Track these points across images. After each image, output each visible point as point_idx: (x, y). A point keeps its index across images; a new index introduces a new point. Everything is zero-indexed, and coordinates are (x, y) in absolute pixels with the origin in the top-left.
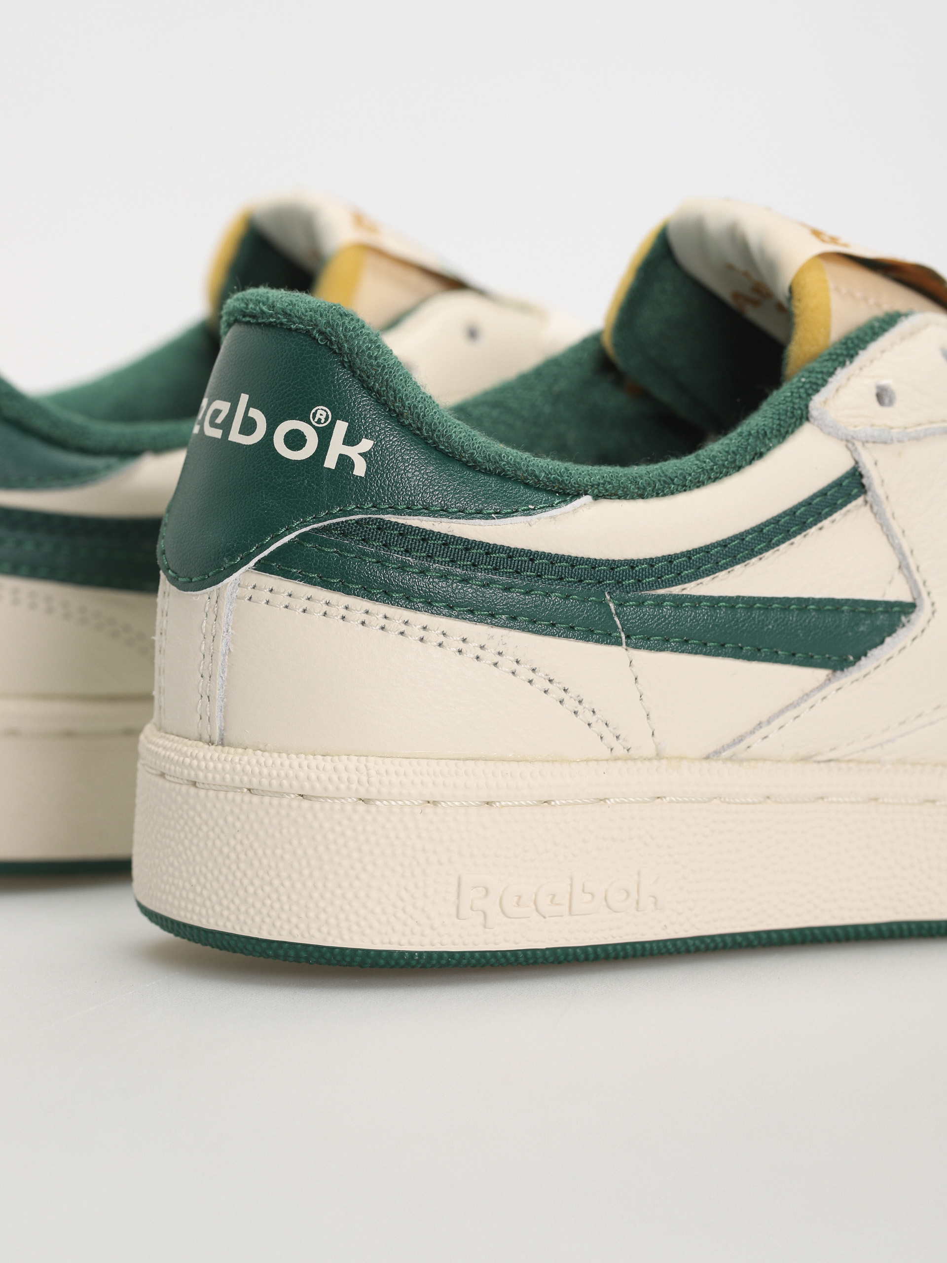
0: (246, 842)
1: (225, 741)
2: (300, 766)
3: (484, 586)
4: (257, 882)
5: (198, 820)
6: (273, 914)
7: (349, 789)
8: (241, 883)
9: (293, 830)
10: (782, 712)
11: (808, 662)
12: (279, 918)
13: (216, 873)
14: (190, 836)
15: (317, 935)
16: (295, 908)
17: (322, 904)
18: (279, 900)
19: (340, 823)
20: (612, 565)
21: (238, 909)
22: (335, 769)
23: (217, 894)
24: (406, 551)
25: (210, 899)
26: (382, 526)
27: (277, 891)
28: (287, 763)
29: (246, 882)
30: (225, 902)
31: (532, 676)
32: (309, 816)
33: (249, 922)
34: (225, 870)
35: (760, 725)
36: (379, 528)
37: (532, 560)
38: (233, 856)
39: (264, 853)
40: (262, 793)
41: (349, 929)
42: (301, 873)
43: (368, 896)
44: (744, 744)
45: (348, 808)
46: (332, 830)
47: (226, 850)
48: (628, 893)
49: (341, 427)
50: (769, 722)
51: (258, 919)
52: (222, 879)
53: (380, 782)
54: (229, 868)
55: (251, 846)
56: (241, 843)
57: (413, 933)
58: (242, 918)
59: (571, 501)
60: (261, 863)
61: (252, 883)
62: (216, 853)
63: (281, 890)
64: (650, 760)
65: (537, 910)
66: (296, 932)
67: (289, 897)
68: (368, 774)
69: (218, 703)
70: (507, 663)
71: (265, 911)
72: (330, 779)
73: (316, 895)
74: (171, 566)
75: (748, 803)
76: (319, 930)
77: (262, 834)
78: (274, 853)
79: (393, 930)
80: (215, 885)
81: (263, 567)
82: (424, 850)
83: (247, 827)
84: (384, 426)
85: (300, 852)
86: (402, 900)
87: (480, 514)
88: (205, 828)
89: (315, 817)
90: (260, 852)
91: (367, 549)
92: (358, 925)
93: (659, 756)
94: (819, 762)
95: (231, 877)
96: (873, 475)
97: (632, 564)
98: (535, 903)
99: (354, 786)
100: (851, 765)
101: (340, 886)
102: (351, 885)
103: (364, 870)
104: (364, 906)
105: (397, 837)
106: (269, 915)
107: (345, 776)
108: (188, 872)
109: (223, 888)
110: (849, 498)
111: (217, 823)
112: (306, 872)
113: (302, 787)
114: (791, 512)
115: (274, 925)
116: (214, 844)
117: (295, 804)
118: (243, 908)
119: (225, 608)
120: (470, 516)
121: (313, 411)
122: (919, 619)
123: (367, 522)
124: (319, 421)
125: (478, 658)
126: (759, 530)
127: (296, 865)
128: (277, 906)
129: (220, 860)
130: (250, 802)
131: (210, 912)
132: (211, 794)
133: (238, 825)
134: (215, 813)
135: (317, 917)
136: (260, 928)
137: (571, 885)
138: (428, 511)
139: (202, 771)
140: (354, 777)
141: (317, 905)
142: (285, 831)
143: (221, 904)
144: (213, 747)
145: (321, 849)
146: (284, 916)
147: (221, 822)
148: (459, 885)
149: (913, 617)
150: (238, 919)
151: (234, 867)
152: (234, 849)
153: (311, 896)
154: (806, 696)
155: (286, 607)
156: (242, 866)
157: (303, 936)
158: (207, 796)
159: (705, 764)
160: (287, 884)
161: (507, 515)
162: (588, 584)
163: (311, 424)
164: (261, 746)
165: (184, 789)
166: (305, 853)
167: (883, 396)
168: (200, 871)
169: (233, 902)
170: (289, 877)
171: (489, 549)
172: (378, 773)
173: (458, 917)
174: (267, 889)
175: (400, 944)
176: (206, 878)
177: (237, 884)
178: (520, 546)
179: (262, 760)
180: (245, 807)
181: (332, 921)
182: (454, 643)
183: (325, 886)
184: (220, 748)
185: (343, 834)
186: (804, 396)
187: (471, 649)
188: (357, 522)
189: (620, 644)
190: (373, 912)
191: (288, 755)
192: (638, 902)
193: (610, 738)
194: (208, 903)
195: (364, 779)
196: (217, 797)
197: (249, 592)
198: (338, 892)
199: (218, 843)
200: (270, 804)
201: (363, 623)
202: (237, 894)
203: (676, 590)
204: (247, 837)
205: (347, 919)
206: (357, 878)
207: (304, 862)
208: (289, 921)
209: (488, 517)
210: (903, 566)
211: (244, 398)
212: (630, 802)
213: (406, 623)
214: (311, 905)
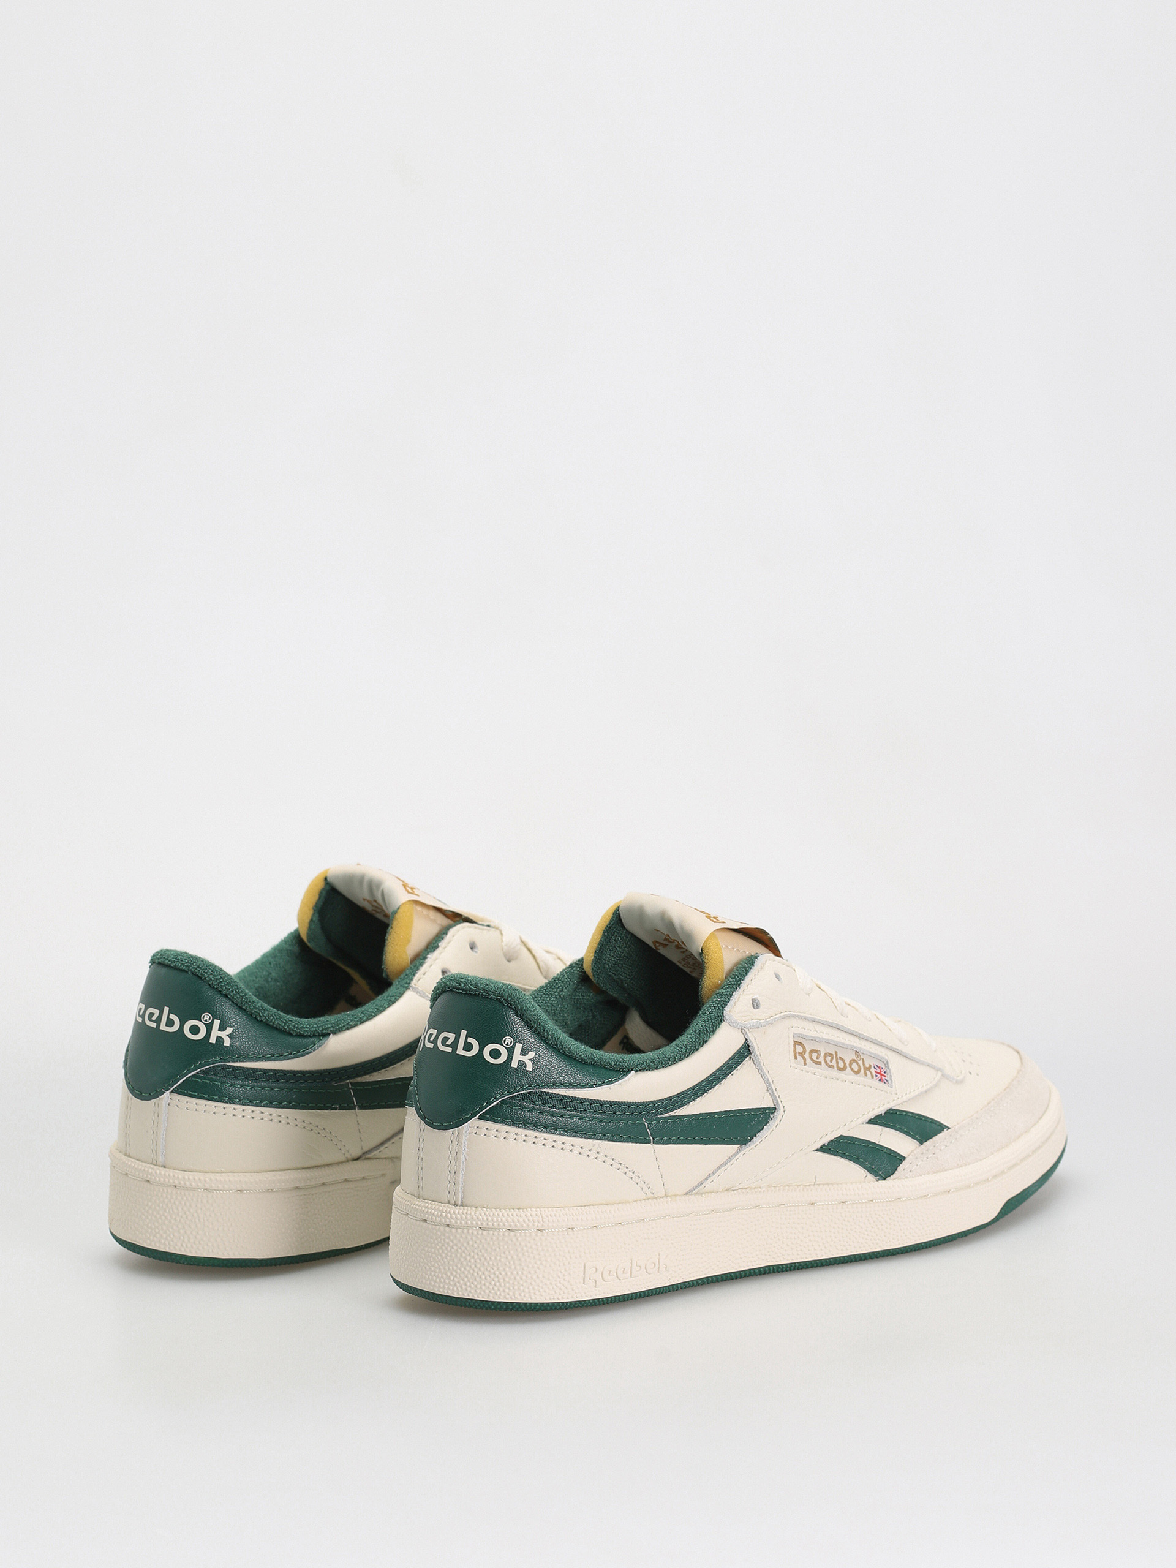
0: (480, 1254)
1: (464, 1204)
2: (508, 1215)
3: (590, 1121)
4: (486, 1273)
5: (451, 1244)
6: (496, 1288)
7: (533, 1225)
8: (478, 1274)
9: (506, 1247)
10: (719, 1168)
11: (731, 1142)
12: (499, 1290)
13: (463, 1269)
14: (446, 1252)
15: (519, 1297)
16: (507, 1285)
17: (521, 1282)
18: (499, 1281)
19: (529, 1242)
20: (645, 1104)
21: (476, 1287)
22: (526, 1216)
23: (463, 1280)
24: (553, 1106)
25: (459, 1282)
26: (541, 1094)
27: (498, 1277)
28: (501, 1214)
29: (480, 1273)
30: (468, 1284)
31: (612, 1162)
32: (514, 1240)
33: (482, 1293)
34: (468, 1268)
35: (709, 1175)
36: (539, 1095)
37: (611, 1106)
38: (473, 1261)
39: (490, 1258)
40: (488, 1229)
41: (535, 1293)
42: (510, 1268)
43: (543, 1277)
44: (703, 1186)
45: (533, 1234)
46: (526, 1246)
47: (468, 1258)
48: (655, 1265)
49: (519, 1047)
50: (713, 1174)
51: (487, 1291)
52: (466, 1272)
53: (548, 1221)
54: (471, 1267)
55: (483, 1256)
56: (477, 1254)
57: (564, 1293)
58: (478, 1291)
59: (627, 1075)
60: (488, 1264)
61: (484, 1274)
62: (462, 1260)
63: (500, 1276)
64: (662, 1197)
65: (617, 1277)
66: (508, 1296)
67: (504, 1280)
68: (542, 1217)
69: (461, 1186)
70: (601, 1157)
71: (491, 1287)
72: (524, 1221)
73: (518, 1278)
74: (426, 1116)
75: (705, 1214)
76: (520, 1295)
77: (489, 1249)
78: (496, 1258)
79: (555, 1292)
80: (462, 1275)
81: (482, 1118)
82: (569, 1252)
83: (481, 1246)
84: (538, 1045)
85: (509, 1258)
86: (559, 1277)
87: (586, 1086)
88: (455, 1248)
89: (517, 1239)
90: (488, 1258)
91: (545, 1109)
92: (539, 1291)
93: (666, 1196)
94: (733, 1190)
95: (472, 1272)
96: (755, 1045)
97: (654, 1103)
98: (616, 1273)
99: (536, 1224)
100: (748, 1190)
101: (530, 1273)
102: (536, 1272)
103: (541, 1264)
104: (542, 1282)
105: (556, 1247)
106: (493, 1289)
107: (531, 1219)
108: (445, 1269)
109: (467, 1277)
110: (743, 1058)
111: (463, 1245)
112: (513, 1267)
113: (510, 1226)
114: (720, 1069)
115: (496, 1294)
116: (461, 1255)
117: (506, 1234)
118: (479, 1286)
119: (464, 1138)
120: (584, 1087)
121: (504, 1039)
122: (778, 1115)
123: (534, 1093)
124: (507, 1044)
125: (588, 1155)
126: (707, 1080)
127: (508, 1263)
128: (498, 1284)
129: (465, 1263)
130: (482, 1234)
131: (459, 1289)
132: (459, 1230)
133: (475, 1245)
134: (462, 1240)
135: (519, 1289)
136: (489, 1295)
137: (631, 1263)
138: (562, 1085)
139: (453, 1219)
140: (536, 1219)
141: (519, 1283)
142: (502, 1248)
143: (466, 1285)
144: (458, 1207)
145: (520, 1255)
146: (501, 1289)
147: (465, 1244)
148: (584, 1268)
149: (775, 1114)
150: (476, 1291)
151: (473, 1266)
152: (473, 1257)
153: (515, 1278)
154: (729, 1159)
155: (495, 1137)
156: (478, 1266)
157: (511, 1298)
158: (457, 1231)
159: (686, 1196)
160: (503, 1273)
161: (600, 1085)
162: (636, 1115)
163: (503, 1045)
164: (485, 1206)
165: (442, 1228)
166: (512, 1257)
167: (755, 1004)
168: (453, 1268)
169: (473, 1283)
170: (504, 1270)
171: (591, 1102)
172: (547, 1216)
173: (584, 1284)
174: (492, 1276)
175: (558, 1299)
176: (456, 1272)
177: (476, 1274)
178: (605, 1100)
179: (487, 1213)
180: (479, 1236)
181: (527, 1290)
182: (577, 1149)
183: (522, 1273)
184: (462, 1207)
185: (531, 1248)
186: (721, 1008)
187: (585, 1152)
188: (528, 1093)
189: (650, 1143)
190: (546, 1284)
191: (500, 1210)
192: (659, 1268)
193: (645, 1189)
194: (458, 1284)
195: (541, 1220)
196: (463, 1232)
197: (475, 1130)
198: (529, 1276)
199: (464, 1255)
200: (493, 1234)
201: (534, 1143)
202: (475, 1279)
203: (672, 1114)
204: (481, 1252)
205: (533, 1288)
206: (538, 1268)
207: (512, 1262)
208: (504, 1291)
209: (592, 1087)
210: (769, 1089)
211: (464, 1033)
212: (656, 1220)
213: (555, 1141)
214: (516, 1283)
